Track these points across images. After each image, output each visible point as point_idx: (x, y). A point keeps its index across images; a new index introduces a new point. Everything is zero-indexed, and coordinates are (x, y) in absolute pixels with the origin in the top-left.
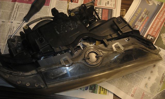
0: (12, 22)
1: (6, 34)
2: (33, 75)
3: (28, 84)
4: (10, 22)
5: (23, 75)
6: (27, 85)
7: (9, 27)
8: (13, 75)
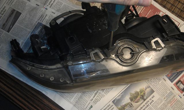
0: (47, 9)
1: (36, 20)
2: (58, 68)
3: (52, 78)
4: (44, 8)
5: (47, 68)
6: (50, 79)
7: (41, 13)
8: (36, 67)
